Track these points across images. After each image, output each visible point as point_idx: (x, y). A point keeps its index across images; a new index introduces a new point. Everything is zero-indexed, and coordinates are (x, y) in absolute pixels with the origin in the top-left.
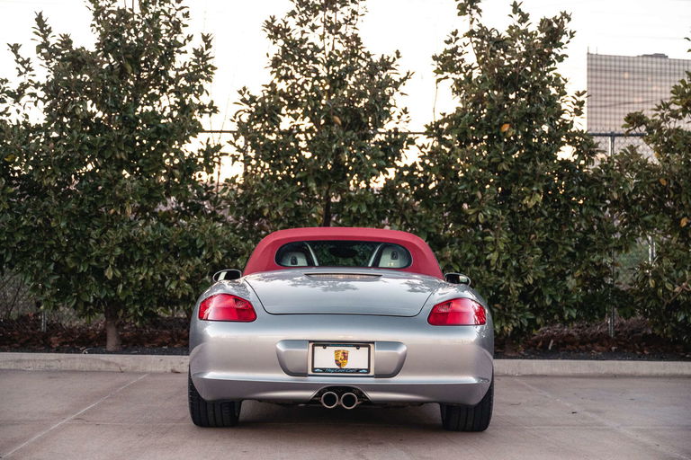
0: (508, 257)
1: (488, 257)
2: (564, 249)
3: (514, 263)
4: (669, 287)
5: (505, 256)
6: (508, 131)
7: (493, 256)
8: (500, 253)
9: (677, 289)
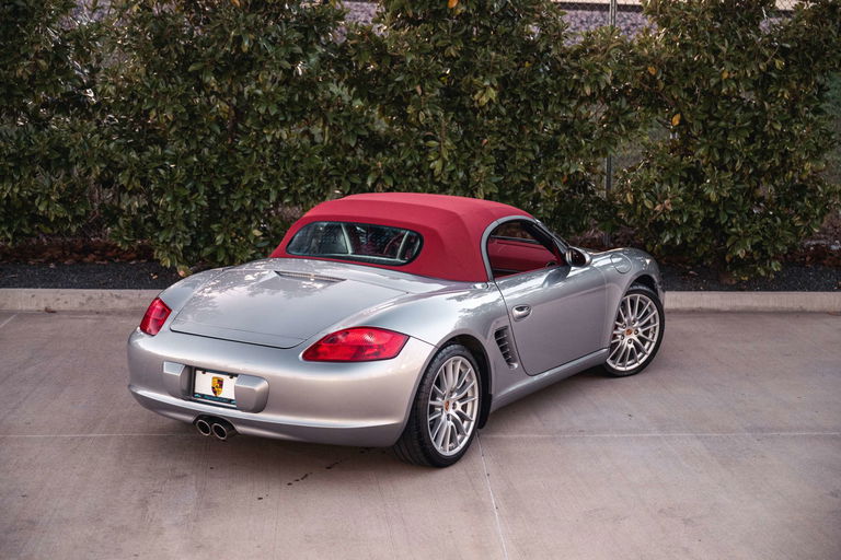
0: (453, 168)
1: (432, 165)
2: (523, 156)
3: (461, 174)
4: (648, 204)
5: (451, 167)
6: (457, 7)
7: (437, 165)
8: (445, 163)
9: (658, 208)
